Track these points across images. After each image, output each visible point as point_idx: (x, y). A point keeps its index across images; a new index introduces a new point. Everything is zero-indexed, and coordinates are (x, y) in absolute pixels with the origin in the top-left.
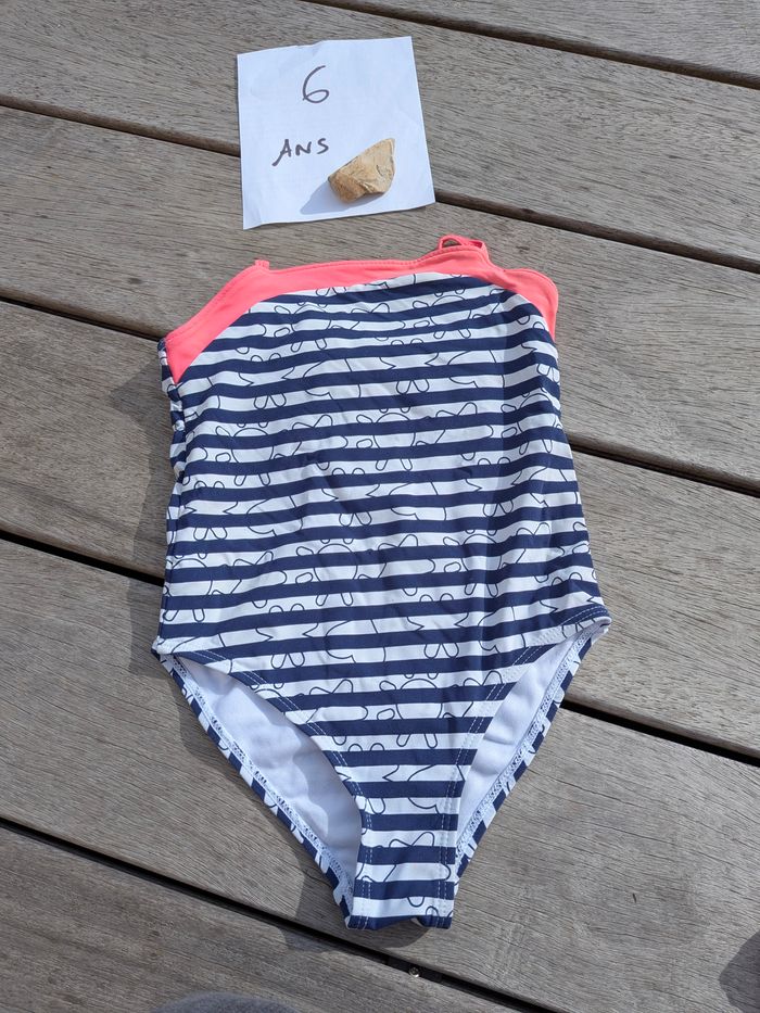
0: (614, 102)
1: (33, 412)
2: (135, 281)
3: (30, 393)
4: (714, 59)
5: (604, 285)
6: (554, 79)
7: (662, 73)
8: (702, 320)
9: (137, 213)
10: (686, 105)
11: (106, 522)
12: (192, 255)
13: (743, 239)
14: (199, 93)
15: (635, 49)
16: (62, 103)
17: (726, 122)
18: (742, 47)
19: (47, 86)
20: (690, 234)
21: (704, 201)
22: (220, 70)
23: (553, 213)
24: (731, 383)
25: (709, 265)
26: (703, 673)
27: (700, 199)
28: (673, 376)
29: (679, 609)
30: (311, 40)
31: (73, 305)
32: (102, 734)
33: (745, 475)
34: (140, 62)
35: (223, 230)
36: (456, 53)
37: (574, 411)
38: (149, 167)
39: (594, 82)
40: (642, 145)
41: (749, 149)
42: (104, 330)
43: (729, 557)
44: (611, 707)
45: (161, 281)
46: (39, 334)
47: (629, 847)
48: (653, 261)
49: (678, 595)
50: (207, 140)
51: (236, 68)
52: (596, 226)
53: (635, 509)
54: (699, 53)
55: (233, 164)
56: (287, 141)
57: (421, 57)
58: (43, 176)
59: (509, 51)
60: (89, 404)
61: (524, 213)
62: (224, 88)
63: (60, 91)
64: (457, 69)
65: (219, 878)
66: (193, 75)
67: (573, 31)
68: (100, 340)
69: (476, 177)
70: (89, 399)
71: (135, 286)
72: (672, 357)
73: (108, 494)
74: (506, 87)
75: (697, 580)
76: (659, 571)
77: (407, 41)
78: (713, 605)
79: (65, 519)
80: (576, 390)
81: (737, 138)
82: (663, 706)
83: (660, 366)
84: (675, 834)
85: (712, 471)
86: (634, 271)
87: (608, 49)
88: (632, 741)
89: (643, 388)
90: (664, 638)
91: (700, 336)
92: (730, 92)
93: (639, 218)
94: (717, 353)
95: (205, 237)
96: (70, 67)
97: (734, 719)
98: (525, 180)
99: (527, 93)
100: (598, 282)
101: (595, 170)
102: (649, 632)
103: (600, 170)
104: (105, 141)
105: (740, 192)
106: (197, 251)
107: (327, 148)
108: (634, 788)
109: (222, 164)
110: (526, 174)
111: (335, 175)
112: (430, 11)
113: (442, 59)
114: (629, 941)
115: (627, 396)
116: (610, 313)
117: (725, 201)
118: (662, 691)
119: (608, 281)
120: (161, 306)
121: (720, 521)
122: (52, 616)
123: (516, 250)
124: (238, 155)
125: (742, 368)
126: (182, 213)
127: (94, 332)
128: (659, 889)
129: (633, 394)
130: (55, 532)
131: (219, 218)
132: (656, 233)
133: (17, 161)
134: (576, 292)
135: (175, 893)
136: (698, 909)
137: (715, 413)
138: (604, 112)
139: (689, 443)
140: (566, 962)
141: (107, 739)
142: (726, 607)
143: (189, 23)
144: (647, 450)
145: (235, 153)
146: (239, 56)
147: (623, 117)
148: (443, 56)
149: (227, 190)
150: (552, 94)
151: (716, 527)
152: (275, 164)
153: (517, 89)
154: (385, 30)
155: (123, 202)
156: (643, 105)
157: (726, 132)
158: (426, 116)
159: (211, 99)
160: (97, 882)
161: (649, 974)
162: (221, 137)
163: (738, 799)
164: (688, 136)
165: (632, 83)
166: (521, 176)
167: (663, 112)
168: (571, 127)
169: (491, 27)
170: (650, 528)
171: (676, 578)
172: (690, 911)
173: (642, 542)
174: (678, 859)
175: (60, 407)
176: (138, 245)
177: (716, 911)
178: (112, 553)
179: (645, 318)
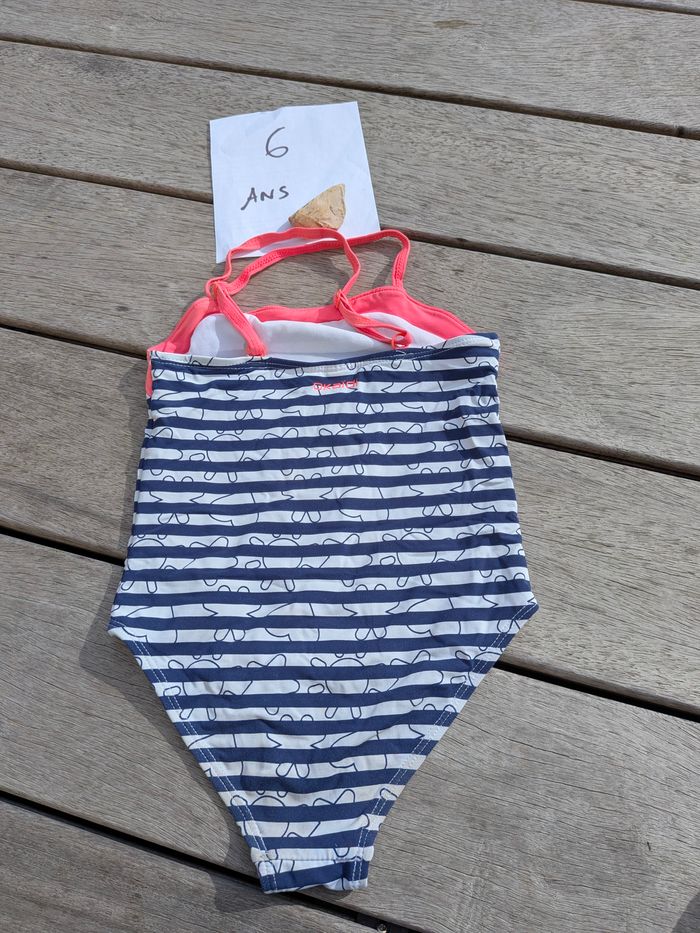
0: (532, 147)
1: (32, 422)
2: (123, 309)
3: (29, 405)
4: (615, 111)
5: (531, 299)
6: (480, 131)
7: (572, 123)
8: (618, 325)
9: (124, 252)
10: (594, 148)
11: (95, 516)
12: (172, 286)
13: (651, 256)
14: (178, 153)
15: (548, 105)
16: (60, 165)
17: (630, 161)
18: (639, 100)
19: (49, 152)
20: (603, 253)
21: (615, 226)
22: (195, 134)
23: (483, 241)
24: (648, 378)
25: (621, 279)
26: (639, 636)
27: (611, 225)
28: (597, 373)
29: (614, 578)
30: (272, 107)
31: (68, 330)
32: (89, 708)
33: (665, 456)
34: (128, 130)
35: (199, 264)
36: (395, 113)
37: (509, 406)
38: (135, 215)
39: (513, 132)
40: (557, 181)
41: (651, 182)
42: (95, 351)
43: (655, 530)
44: (556, 670)
45: (145, 308)
46: (39, 356)
47: (579, 801)
48: (573, 278)
49: (611, 565)
50: (185, 191)
51: (209, 131)
52: (521, 250)
53: (568, 489)
54: (602, 106)
55: (208, 210)
56: (253, 189)
57: (365, 117)
58: (43, 224)
59: (440, 110)
60: (81, 414)
61: (458, 242)
62: (198, 148)
63: (61, 155)
64: (397, 126)
65: (196, 840)
66: (172, 138)
67: (495, 92)
68: (91, 359)
69: (416, 214)
70: (81, 409)
71: (122, 312)
72: (594, 357)
73: (97, 491)
74: (438, 139)
75: (628, 551)
76: (593, 544)
77: (354, 105)
78: (644, 574)
79: (58, 514)
80: (511, 388)
81: (639, 173)
82: (604, 667)
83: (583, 365)
84: (622, 787)
85: (636, 455)
86: (556, 286)
87: (524, 106)
88: (577, 700)
89: (570, 385)
90: (601, 605)
91: (617, 339)
92: (631, 137)
93: (559, 242)
94: (634, 353)
95: (182, 271)
96: (69, 136)
97: (670, 677)
98: (458, 214)
99: (457, 143)
100: (525, 297)
101: (518, 204)
102: (588, 600)
103: (523, 204)
104: (97, 194)
105: (645, 217)
106: (176, 282)
107: (287, 194)
108: (581, 745)
109: (198, 210)
110: (460, 210)
111: (294, 216)
112: (372, 81)
113: (384, 119)
114: (585, 892)
115: (555, 392)
116: (537, 322)
117: (632, 225)
118: (602, 653)
119: (534, 295)
120: (145, 329)
121: (645, 498)
122: (45, 601)
123: (451, 272)
124: (212, 203)
125: (656, 365)
126: (165, 251)
127: (86, 352)
128: (610, 840)
129: (560, 389)
130: (49, 526)
131: (196, 254)
132: (574, 254)
133: (22, 213)
134: (506, 306)
135: (155, 857)
136: (648, 859)
137: (634, 404)
138: (524, 156)
139: (613, 431)
140: (525, 915)
141: (94, 712)
142: (655, 575)
143: (169, 97)
144: (576, 438)
145: (208, 200)
146: (211, 122)
147: (541, 160)
148: (384, 116)
149: (202, 231)
150: (478, 143)
151: (642, 503)
152: (243, 209)
153: (449, 140)
154: (334, 97)
155: (113, 244)
156: (557, 149)
157: (630, 168)
158: (372, 165)
159: (188, 157)
160: (84, 847)
161: (605, 924)
162: (197, 188)
163: (679, 752)
164: (597, 173)
165: (546, 132)
166: (454, 211)
167: (576, 154)
168: (496, 170)
169: (425, 92)
170: (582, 506)
171: (609, 550)
172: (640, 861)
173: (576, 519)
174: (626, 811)
175: (56, 417)
176: (125, 279)
177: (665, 861)
178: (100, 543)
179: (568, 325)
